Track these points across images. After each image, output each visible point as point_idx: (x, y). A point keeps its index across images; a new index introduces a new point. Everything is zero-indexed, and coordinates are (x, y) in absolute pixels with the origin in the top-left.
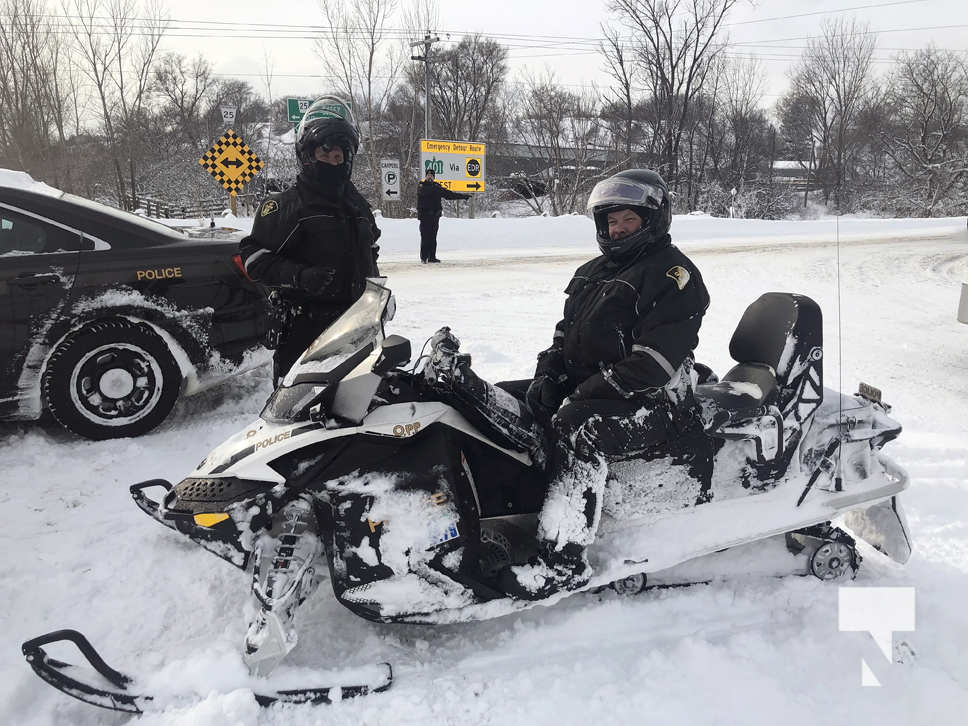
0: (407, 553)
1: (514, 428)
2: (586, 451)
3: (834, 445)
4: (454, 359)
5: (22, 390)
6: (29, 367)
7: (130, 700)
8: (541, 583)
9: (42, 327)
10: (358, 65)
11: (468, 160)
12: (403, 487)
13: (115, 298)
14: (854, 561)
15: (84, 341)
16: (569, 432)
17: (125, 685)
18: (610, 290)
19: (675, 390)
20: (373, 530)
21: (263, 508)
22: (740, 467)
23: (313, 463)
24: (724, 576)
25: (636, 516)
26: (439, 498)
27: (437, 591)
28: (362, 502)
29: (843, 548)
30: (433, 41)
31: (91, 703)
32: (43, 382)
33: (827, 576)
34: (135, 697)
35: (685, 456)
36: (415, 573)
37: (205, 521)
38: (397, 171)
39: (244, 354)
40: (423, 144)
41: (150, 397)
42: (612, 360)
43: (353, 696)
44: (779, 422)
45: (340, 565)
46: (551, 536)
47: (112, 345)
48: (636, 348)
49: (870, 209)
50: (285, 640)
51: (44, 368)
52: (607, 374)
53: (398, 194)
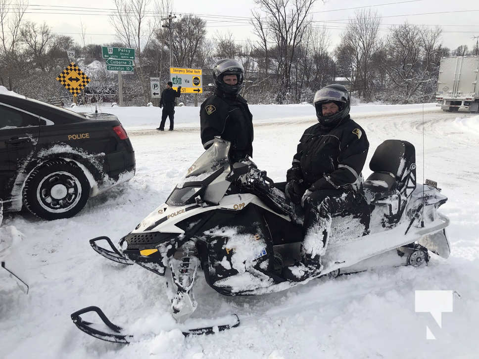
0: (244, 263)
1: (284, 204)
2: (324, 213)
3: (420, 207)
4: (259, 173)
5: (14, 196)
6: (17, 185)
7: (122, 338)
8: (303, 273)
9: (23, 164)
10: (133, 30)
11: (194, 77)
12: (240, 232)
13: (58, 149)
14: (427, 259)
15: (43, 171)
16: (317, 205)
17: (120, 331)
18: (327, 140)
19: (356, 185)
20: (228, 253)
21: (174, 246)
22: (381, 218)
23: (196, 223)
24: (372, 268)
25: (338, 242)
26: (257, 237)
27: (258, 279)
28: (222, 240)
29: (422, 252)
30: (172, 18)
31: (105, 340)
32: (23, 192)
33: (416, 265)
34: (125, 336)
35: (359, 214)
36: (248, 272)
37: (145, 253)
38: (158, 83)
39: (119, 175)
40: (172, 70)
41: (75, 198)
42: (329, 172)
43: (224, 330)
44: (399, 198)
45: (212, 269)
46: (309, 252)
47: (57, 173)
48: (340, 166)
49: (380, 100)
50: (192, 306)
51: (24, 185)
52: (328, 178)
53: (159, 95)
